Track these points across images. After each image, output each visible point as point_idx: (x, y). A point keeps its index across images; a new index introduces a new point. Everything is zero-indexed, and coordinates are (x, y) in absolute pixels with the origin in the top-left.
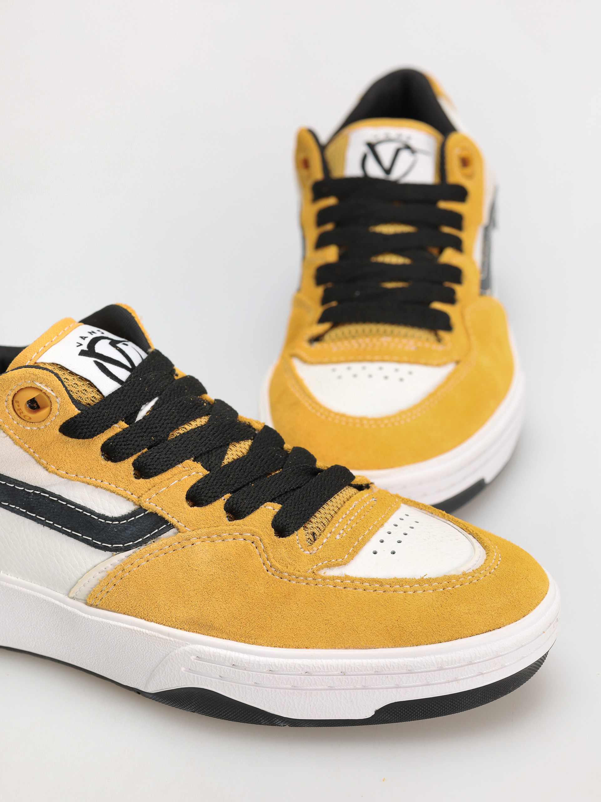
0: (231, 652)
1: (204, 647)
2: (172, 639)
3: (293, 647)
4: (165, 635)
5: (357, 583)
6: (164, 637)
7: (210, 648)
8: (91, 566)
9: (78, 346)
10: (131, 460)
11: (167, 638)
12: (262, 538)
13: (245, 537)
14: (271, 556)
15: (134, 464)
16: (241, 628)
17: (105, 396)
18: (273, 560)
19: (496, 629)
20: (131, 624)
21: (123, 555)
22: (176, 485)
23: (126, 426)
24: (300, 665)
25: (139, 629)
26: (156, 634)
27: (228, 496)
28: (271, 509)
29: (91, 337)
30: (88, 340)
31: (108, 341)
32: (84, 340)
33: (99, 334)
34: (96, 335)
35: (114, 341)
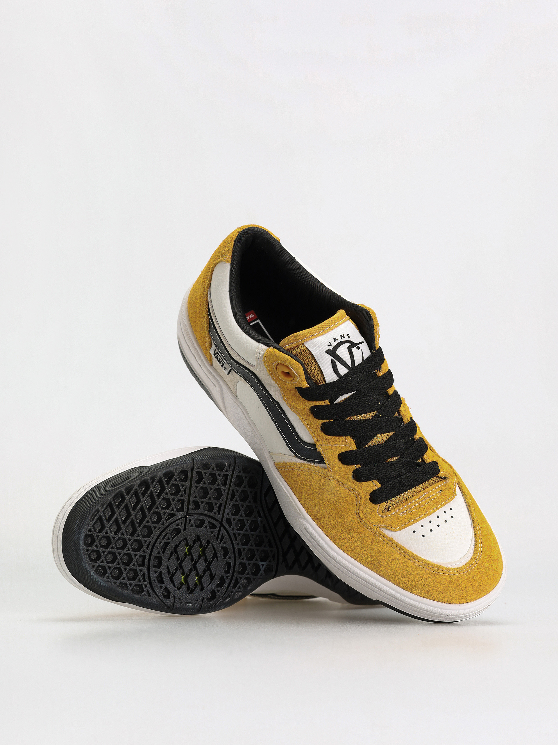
0: (321, 539)
1: (311, 528)
2: (300, 513)
3: (349, 555)
4: (298, 509)
5: (394, 546)
6: (297, 509)
7: (313, 531)
8: (283, 453)
9: (328, 345)
10: (322, 421)
11: (298, 511)
12: (361, 498)
13: (354, 492)
14: (361, 508)
15: (322, 424)
16: (331, 531)
17: (327, 383)
18: (361, 512)
19: (448, 603)
20: (288, 491)
21: (298, 460)
22: (336, 447)
23: (329, 404)
24: (347, 566)
25: (289, 496)
26: (295, 505)
27: (359, 466)
28: (374, 485)
29: (340, 340)
30: (337, 342)
31: (349, 344)
32: (335, 341)
33: (346, 339)
34: (343, 339)
35: (353, 345)
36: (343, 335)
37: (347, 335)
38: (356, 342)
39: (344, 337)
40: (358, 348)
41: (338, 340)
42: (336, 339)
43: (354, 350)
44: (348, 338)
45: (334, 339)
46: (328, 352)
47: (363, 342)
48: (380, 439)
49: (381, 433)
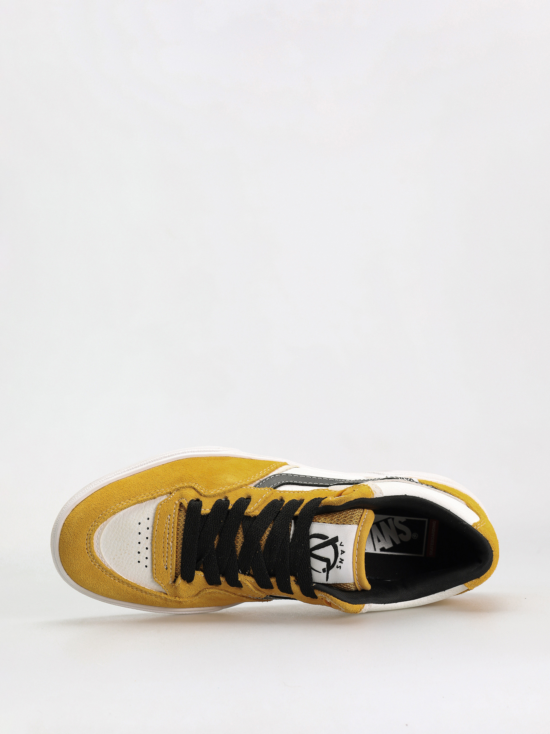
9: (342, 543)
17: (312, 522)
27: (230, 508)
28: (206, 509)
29: (340, 556)
30: (340, 552)
31: (332, 562)
32: (341, 551)
33: (338, 564)
34: (339, 560)
35: (330, 567)
36: (342, 563)
37: (340, 567)
38: (330, 572)
39: (340, 562)
40: (324, 570)
41: (341, 554)
42: (343, 553)
43: (324, 565)
44: (337, 566)
45: (344, 552)
46: (336, 539)
47: (327, 580)
48: (240, 540)
49: (244, 544)
